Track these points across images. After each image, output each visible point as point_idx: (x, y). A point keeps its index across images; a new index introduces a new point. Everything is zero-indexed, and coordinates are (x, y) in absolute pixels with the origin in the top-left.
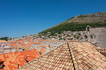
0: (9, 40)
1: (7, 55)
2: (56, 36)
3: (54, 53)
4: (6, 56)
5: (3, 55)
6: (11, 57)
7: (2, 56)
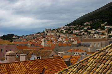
0: (14, 38)
1: (12, 65)
2: (103, 29)
3: (88, 65)
4: (11, 67)
5: (6, 66)
6: (18, 69)
7: (4, 66)
